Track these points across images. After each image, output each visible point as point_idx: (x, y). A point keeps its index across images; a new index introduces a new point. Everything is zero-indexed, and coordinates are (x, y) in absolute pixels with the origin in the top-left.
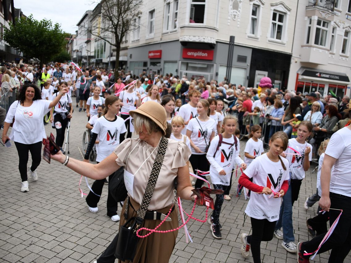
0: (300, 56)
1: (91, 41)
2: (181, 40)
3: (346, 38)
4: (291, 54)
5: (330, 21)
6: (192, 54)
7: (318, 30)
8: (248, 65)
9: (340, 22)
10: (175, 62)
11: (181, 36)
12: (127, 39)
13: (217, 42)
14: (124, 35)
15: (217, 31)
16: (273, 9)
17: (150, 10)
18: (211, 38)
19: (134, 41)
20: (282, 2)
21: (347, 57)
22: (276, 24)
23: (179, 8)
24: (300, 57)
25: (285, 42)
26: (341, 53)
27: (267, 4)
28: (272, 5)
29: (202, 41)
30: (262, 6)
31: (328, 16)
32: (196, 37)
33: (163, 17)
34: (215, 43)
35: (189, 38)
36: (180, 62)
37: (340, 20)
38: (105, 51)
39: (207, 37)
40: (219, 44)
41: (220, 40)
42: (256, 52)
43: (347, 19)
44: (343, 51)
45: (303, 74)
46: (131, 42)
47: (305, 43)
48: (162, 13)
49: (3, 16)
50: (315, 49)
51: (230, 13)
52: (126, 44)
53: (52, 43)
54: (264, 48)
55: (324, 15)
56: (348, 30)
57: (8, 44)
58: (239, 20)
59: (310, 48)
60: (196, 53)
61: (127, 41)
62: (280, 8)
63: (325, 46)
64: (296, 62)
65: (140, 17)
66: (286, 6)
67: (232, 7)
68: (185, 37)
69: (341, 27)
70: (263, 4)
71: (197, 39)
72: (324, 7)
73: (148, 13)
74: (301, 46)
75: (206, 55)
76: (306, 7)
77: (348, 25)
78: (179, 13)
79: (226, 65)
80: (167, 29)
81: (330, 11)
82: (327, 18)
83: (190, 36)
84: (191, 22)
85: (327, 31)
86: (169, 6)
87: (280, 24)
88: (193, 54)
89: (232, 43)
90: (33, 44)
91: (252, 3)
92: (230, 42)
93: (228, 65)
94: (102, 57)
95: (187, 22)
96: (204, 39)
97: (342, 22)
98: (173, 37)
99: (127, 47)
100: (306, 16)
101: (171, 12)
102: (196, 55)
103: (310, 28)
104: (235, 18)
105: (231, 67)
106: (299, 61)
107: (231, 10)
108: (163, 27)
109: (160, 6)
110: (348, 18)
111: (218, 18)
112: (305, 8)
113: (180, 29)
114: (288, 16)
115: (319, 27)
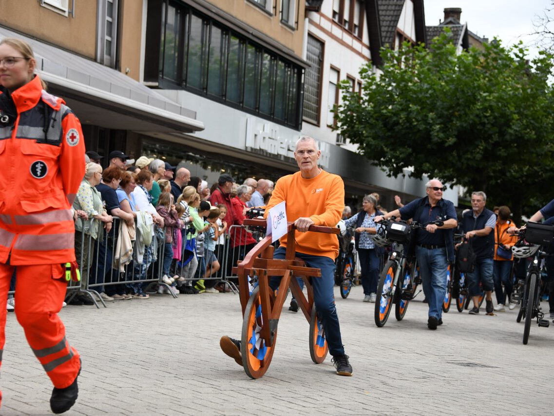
49: (367, 53)
53: (511, 131)
57: (354, 148)
90: (436, 139)
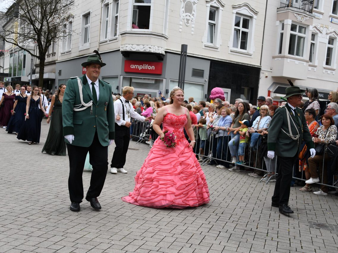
0: (271, 69)
1: (5, 53)
2: (121, 50)
3: (330, 46)
4: (259, 67)
5: (308, 26)
6: (136, 67)
7: (292, 37)
8: (205, 81)
9: (323, 27)
10: (116, 77)
11: (122, 45)
12: (55, 51)
13: (166, 52)
14: (50, 44)
15: (167, 39)
16: (236, 13)
17: (84, 13)
18: (158, 47)
19: (65, 53)
20: (246, 3)
21: (334, 70)
22: (239, 30)
23: (120, 11)
24: (271, 71)
25: (251, 53)
26: (325, 66)
27: (228, 7)
28: (234, 7)
29: (148, 50)
30: (221, 8)
31: (305, 19)
32: (140, 46)
33: (101, 23)
34: (164, 53)
35: (132, 47)
36: (122, 77)
37: (322, 24)
38: (24, 67)
39: (153, 46)
40: (168, 54)
41: (170, 50)
42: (215, 65)
43: (331, 22)
44: (328, 62)
45: (275, 92)
46: (60, 55)
47: (277, 53)
48: (99, 17)
50: (289, 60)
51: (182, 17)
52: (54, 57)
54: (225, 60)
55: (301, 18)
56: (333, 36)
58: (193, 26)
59: (283, 58)
60: (140, 66)
61: (55, 53)
62: (245, 11)
63: (302, 56)
64: (267, 77)
65: (71, 23)
66: (252, 8)
67: (184, 9)
68: (127, 45)
69: (324, 32)
70: (223, 6)
71: (141, 49)
72: (299, 9)
73: (81, 17)
74: (272, 58)
75: (153, 68)
76: (278, 8)
77: (333, 30)
78: (119, 17)
79: (178, 81)
80: (106, 38)
81: (308, 13)
82: (304, 21)
83: (132, 45)
84: (133, 27)
85: (304, 38)
86: (108, 8)
87: (245, 30)
88: (138, 67)
89: (183, 54)
91: (209, 5)
92: (182, 52)
93: (179, 80)
94: (21, 75)
95: (128, 27)
96: (150, 48)
97: (324, 26)
98: (113, 47)
99: (55, 61)
100: (277, 21)
101: (110, 15)
102: (142, 68)
103: (282, 35)
104: (188, 23)
105: (184, 83)
106: (270, 75)
107: (184, 13)
108: (100, 35)
109: (96, 9)
110: (333, 21)
111: (168, 23)
112: (276, 10)
113: (120, 36)
114: (254, 20)
115: (293, 33)
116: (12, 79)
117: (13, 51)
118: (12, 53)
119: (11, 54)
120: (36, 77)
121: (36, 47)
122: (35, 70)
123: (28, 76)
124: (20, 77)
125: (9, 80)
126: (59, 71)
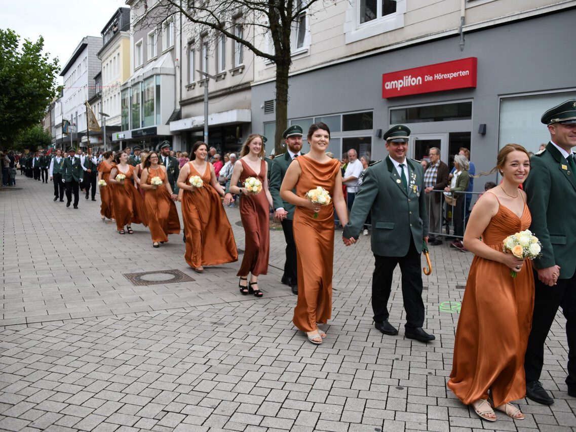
52: (238, 76)
116: (133, 133)
117: (129, 85)
118: (127, 88)
119: (124, 90)
120: (195, 124)
121: (177, 68)
122: (180, 112)
123: (168, 123)
124: (155, 129)
125: (124, 135)
126: (266, 102)
